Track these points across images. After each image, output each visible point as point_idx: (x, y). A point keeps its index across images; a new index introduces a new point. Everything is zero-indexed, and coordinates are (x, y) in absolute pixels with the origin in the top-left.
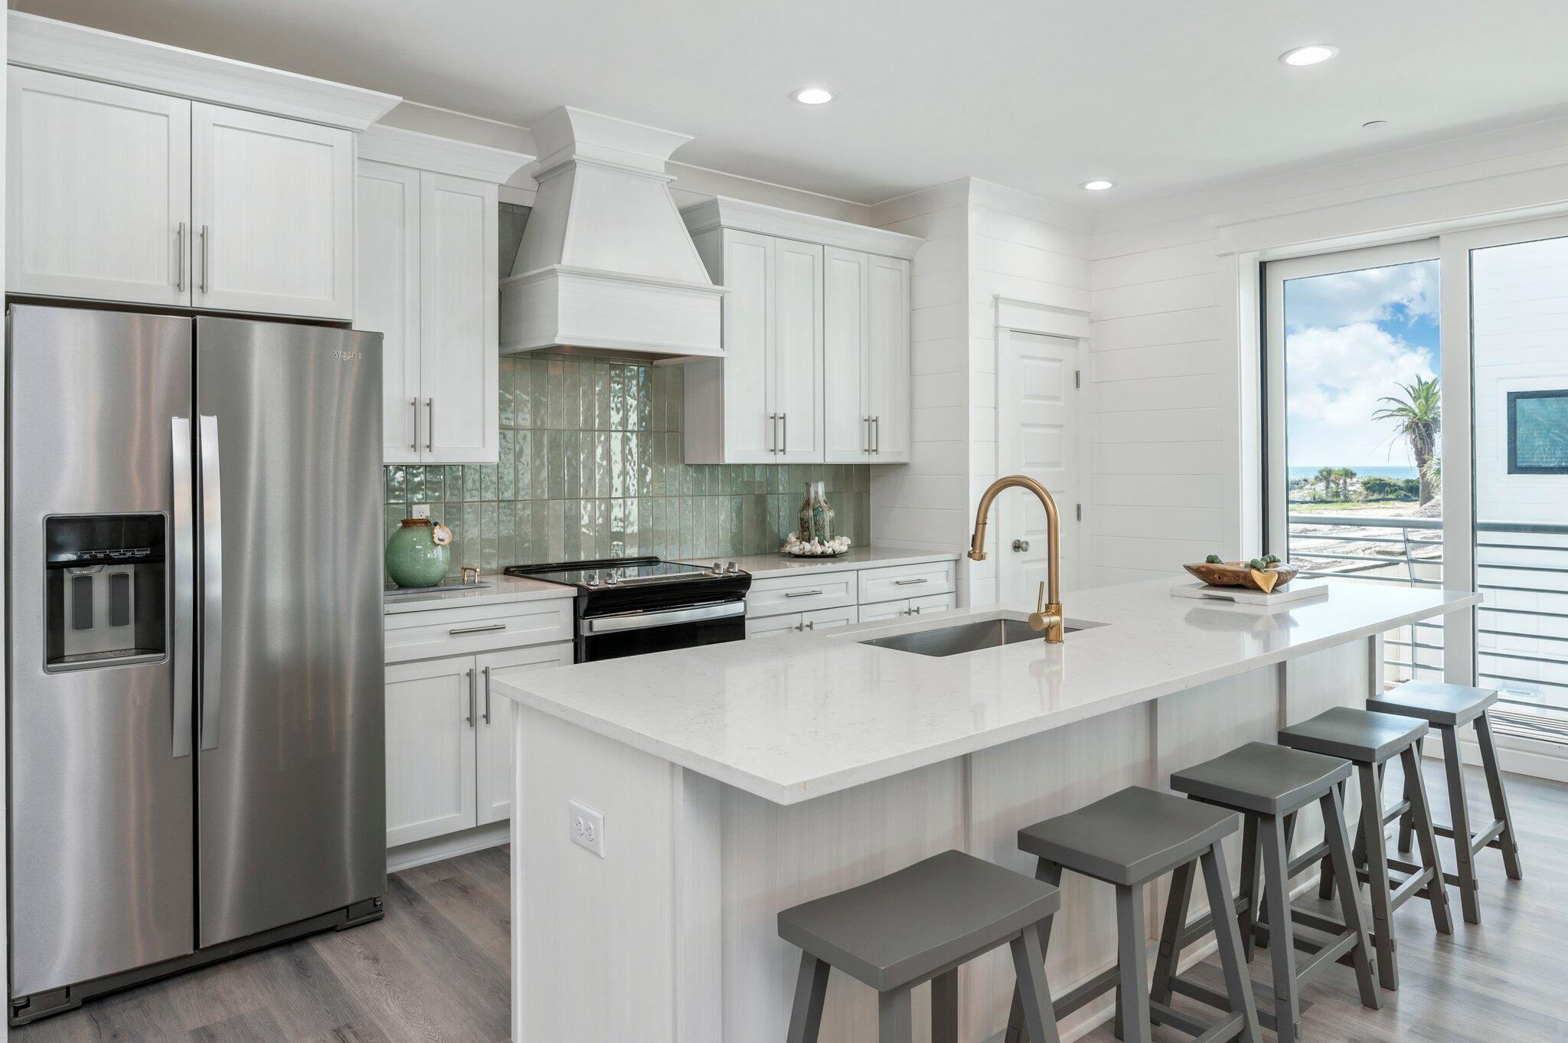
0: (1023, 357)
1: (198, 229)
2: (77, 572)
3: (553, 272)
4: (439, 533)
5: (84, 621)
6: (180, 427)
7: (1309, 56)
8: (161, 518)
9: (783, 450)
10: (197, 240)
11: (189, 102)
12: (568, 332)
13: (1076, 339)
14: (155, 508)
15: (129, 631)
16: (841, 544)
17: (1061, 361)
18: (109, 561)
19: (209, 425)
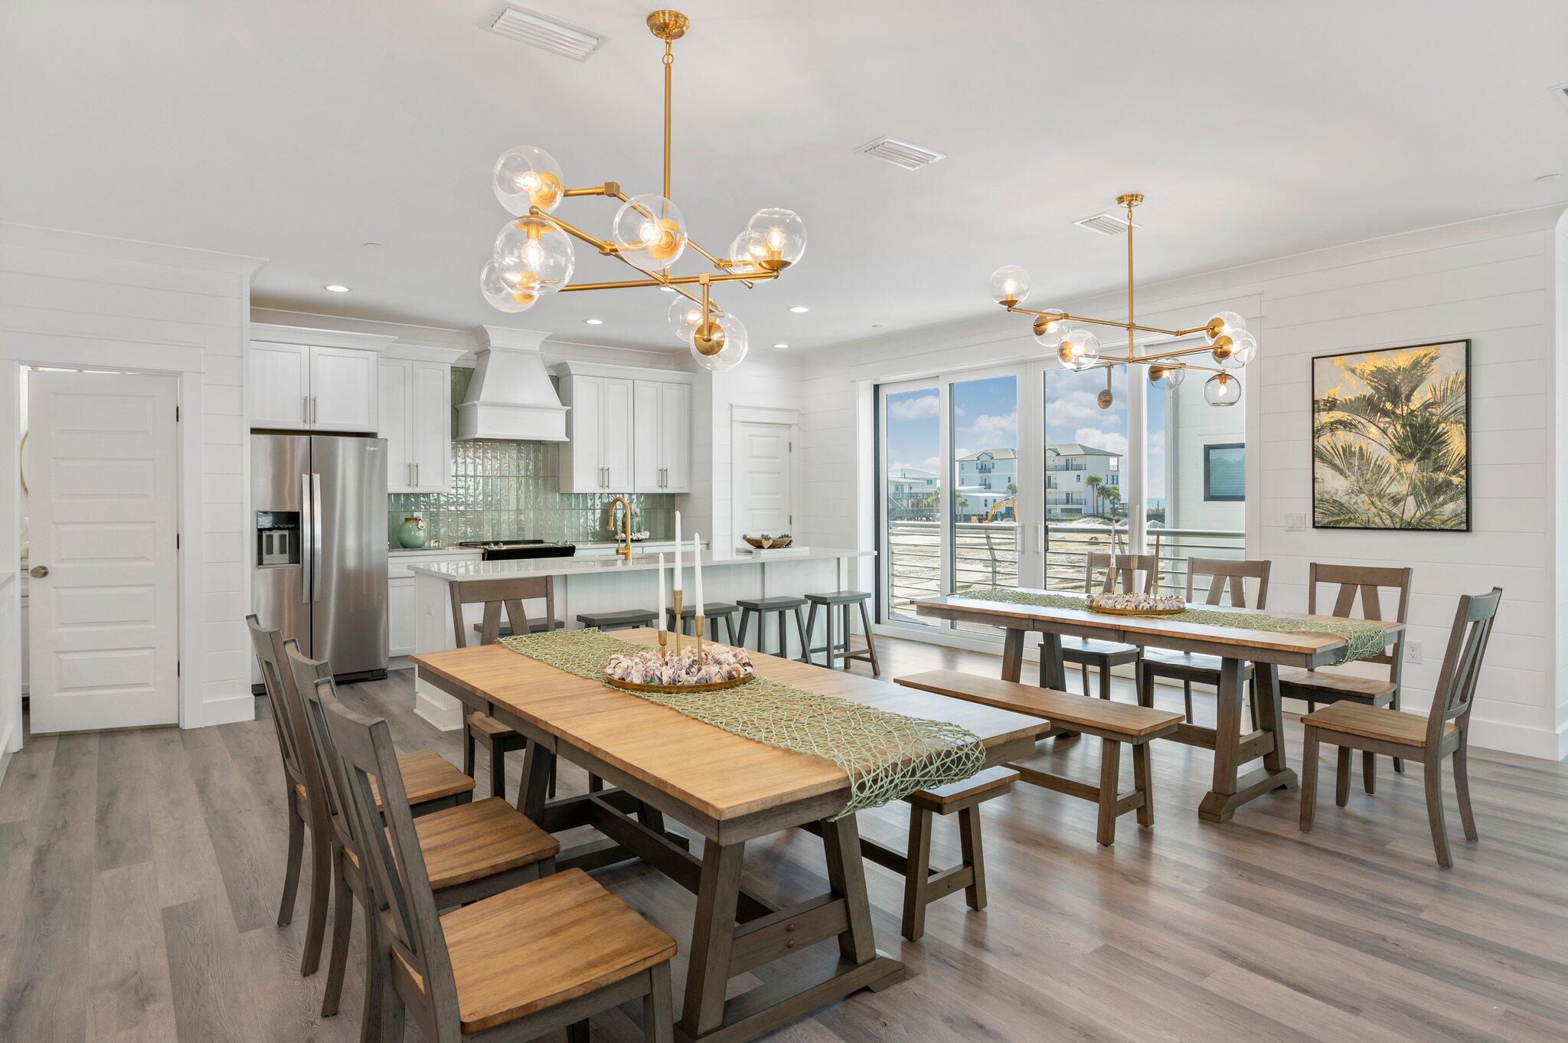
0: (750, 436)
1: (312, 398)
2: (268, 533)
3: (475, 404)
4: (420, 524)
5: (270, 551)
6: (306, 478)
7: (799, 310)
8: (298, 513)
9: (608, 486)
10: (312, 402)
11: (308, 347)
12: (481, 432)
13: (790, 425)
14: (296, 509)
15: (287, 556)
16: (646, 535)
17: (778, 437)
18: (279, 529)
19: (316, 477)
